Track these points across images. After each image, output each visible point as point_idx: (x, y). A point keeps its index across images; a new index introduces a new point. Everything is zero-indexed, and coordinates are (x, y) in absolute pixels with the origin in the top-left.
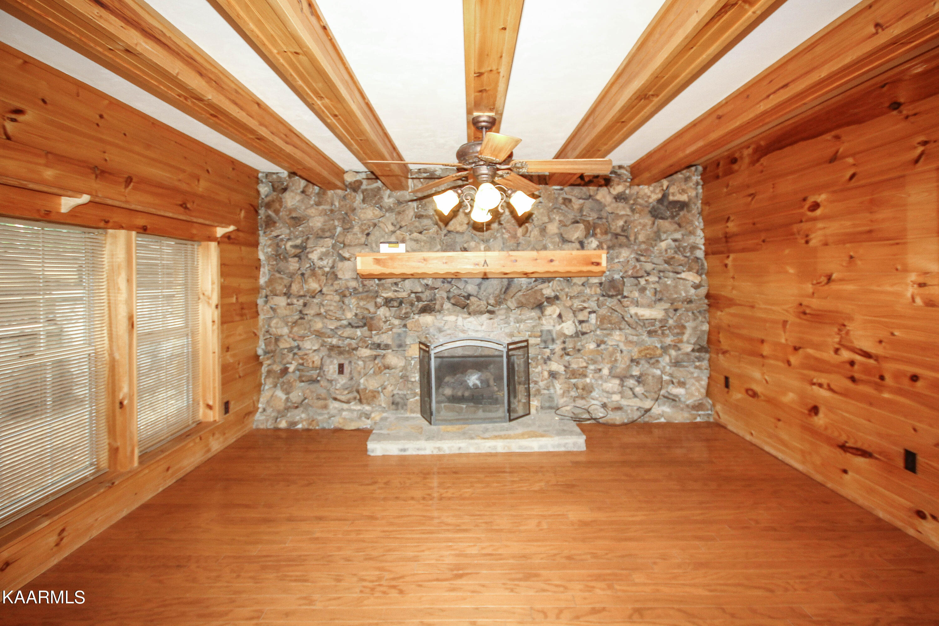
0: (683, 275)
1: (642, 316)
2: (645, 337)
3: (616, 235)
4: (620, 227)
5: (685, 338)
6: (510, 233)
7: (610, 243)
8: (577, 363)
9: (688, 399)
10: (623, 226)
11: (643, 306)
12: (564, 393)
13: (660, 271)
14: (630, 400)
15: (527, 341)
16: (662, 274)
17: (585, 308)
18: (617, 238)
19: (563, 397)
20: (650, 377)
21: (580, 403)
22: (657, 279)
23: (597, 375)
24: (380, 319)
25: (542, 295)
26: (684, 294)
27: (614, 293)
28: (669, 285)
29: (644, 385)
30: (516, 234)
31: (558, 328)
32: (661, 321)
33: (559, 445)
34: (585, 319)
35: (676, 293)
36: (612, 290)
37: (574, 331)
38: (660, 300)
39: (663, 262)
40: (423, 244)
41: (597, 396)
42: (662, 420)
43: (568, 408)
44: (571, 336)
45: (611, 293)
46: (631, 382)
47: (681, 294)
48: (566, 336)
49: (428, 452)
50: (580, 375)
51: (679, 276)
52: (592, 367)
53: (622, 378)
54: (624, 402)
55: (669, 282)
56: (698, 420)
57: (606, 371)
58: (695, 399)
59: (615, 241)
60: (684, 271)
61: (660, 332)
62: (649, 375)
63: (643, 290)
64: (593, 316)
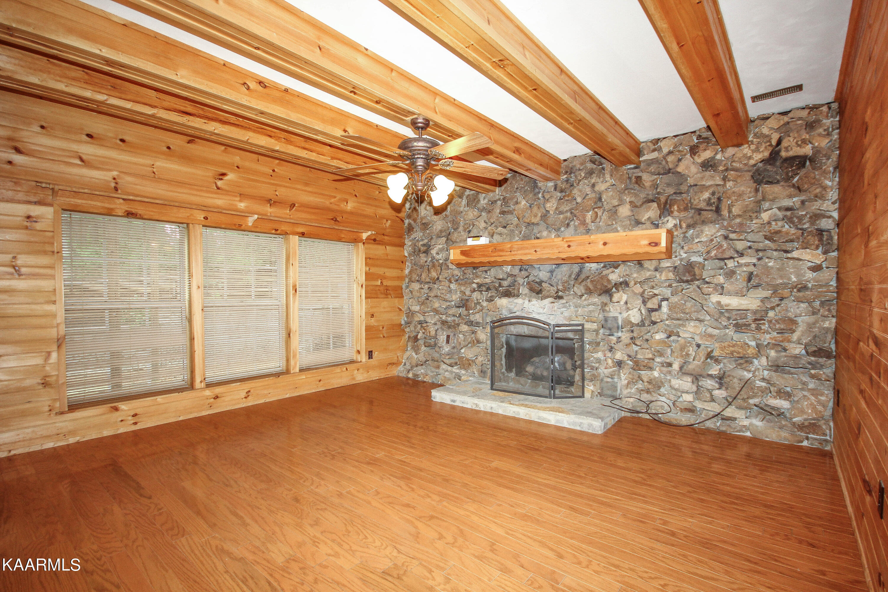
0: (795, 254)
1: (726, 306)
2: (730, 332)
3: (699, 211)
4: (704, 200)
5: (795, 337)
6: (579, 220)
7: (690, 221)
8: (643, 355)
9: (795, 416)
10: (710, 199)
11: (729, 294)
12: (628, 383)
13: (757, 251)
14: (706, 404)
15: (582, 325)
16: (761, 254)
17: (656, 295)
18: (700, 214)
19: (627, 388)
20: (735, 380)
21: (645, 397)
22: (754, 261)
23: (665, 369)
24: (472, 301)
25: (609, 281)
26: (794, 279)
27: (689, 279)
28: (772, 268)
29: (727, 389)
30: (585, 221)
31: (625, 315)
32: (755, 312)
33: (574, 423)
34: (656, 307)
35: (781, 277)
36: (687, 274)
37: (640, 319)
38: (756, 287)
39: (762, 239)
40: (505, 236)
41: (666, 392)
42: (748, 434)
43: (631, 400)
44: (637, 325)
45: (685, 278)
46: (709, 383)
47: (790, 279)
48: (632, 325)
49: (469, 406)
50: (644, 366)
51: (789, 255)
52: (658, 360)
53: (696, 378)
54: (699, 405)
55: (770, 264)
56: (805, 443)
57: (676, 366)
58: (805, 417)
59: (698, 217)
60: (797, 249)
61: (753, 326)
62: (734, 377)
63: (731, 274)
64: (664, 304)
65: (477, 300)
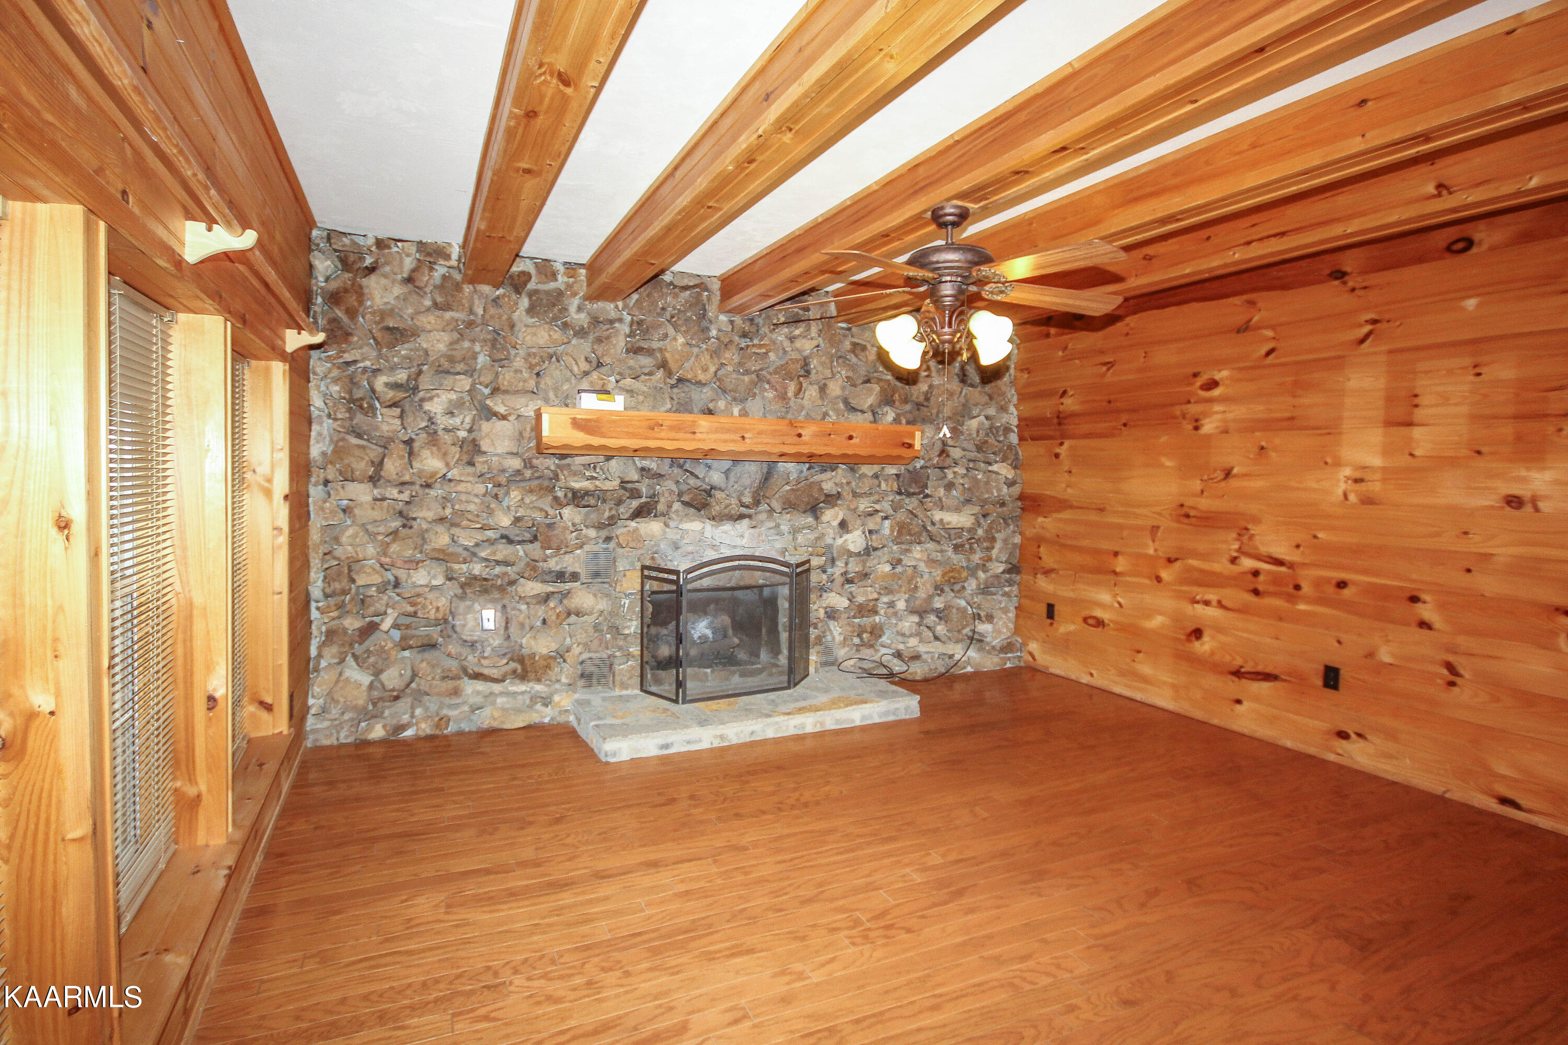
0: (995, 468)
1: (948, 524)
2: (950, 552)
3: (919, 405)
4: (923, 393)
5: (995, 554)
6: (776, 390)
7: (909, 416)
8: (863, 594)
9: (996, 638)
10: (927, 392)
11: (949, 509)
12: (844, 639)
13: (970, 460)
14: (930, 645)
15: (808, 561)
16: (971, 465)
17: (877, 511)
18: (918, 410)
19: (843, 647)
20: (954, 611)
21: (866, 653)
22: (965, 472)
23: (891, 610)
25: (822, 489)
26: (996, 494)
27: (915, 491)
28: (980, 480)
29: (946, 622)
30: (786, 393)
31: (840, 541)
32: (970, 530)
34: (877, 528)
35: (987, 492)
36: (914, 485)
37: (864, 546)
38: (968, 501)
39: (974, 449)
40: (641, 397)
41: (889, 642)
42: (968, 669)
43: (852, 662)
44: (858, 554)
45: (912, 490)
46: (932, 619)
47: (992, 494)
48: (850, 554)
50: (869, 611)
51: (990, 468)
52: (885, 599)
53: (921, 613)
54: (922, 649)
55: (979, 477)
56: (1008, 665)
57: (901, 605)
58: (1003, 637)
59: (917, 412)
60: (996, 462)
61: (967, 546)
62: (953, 607)
63: (950, 486)
64: (887, 523)
65: (574, 525)
